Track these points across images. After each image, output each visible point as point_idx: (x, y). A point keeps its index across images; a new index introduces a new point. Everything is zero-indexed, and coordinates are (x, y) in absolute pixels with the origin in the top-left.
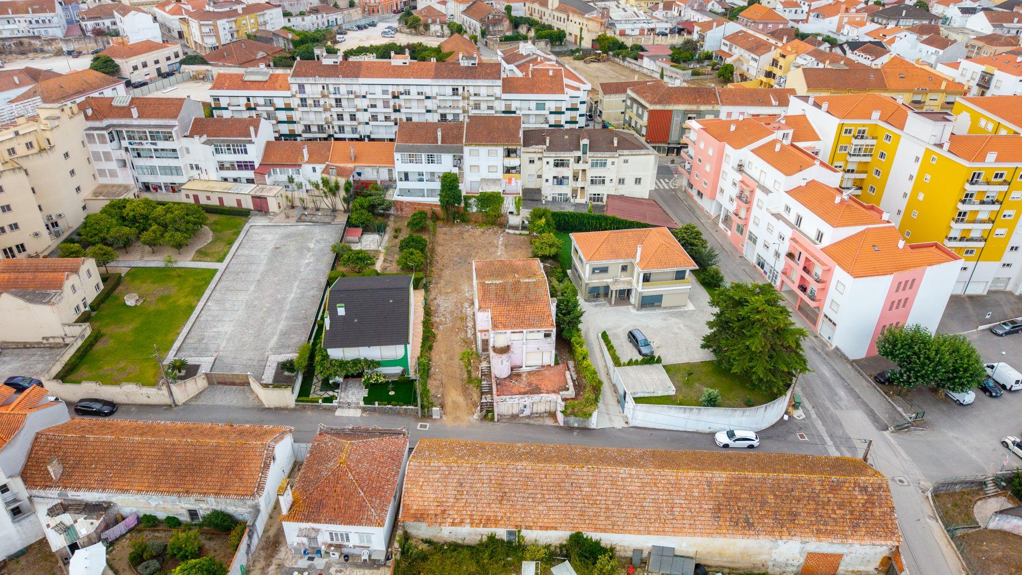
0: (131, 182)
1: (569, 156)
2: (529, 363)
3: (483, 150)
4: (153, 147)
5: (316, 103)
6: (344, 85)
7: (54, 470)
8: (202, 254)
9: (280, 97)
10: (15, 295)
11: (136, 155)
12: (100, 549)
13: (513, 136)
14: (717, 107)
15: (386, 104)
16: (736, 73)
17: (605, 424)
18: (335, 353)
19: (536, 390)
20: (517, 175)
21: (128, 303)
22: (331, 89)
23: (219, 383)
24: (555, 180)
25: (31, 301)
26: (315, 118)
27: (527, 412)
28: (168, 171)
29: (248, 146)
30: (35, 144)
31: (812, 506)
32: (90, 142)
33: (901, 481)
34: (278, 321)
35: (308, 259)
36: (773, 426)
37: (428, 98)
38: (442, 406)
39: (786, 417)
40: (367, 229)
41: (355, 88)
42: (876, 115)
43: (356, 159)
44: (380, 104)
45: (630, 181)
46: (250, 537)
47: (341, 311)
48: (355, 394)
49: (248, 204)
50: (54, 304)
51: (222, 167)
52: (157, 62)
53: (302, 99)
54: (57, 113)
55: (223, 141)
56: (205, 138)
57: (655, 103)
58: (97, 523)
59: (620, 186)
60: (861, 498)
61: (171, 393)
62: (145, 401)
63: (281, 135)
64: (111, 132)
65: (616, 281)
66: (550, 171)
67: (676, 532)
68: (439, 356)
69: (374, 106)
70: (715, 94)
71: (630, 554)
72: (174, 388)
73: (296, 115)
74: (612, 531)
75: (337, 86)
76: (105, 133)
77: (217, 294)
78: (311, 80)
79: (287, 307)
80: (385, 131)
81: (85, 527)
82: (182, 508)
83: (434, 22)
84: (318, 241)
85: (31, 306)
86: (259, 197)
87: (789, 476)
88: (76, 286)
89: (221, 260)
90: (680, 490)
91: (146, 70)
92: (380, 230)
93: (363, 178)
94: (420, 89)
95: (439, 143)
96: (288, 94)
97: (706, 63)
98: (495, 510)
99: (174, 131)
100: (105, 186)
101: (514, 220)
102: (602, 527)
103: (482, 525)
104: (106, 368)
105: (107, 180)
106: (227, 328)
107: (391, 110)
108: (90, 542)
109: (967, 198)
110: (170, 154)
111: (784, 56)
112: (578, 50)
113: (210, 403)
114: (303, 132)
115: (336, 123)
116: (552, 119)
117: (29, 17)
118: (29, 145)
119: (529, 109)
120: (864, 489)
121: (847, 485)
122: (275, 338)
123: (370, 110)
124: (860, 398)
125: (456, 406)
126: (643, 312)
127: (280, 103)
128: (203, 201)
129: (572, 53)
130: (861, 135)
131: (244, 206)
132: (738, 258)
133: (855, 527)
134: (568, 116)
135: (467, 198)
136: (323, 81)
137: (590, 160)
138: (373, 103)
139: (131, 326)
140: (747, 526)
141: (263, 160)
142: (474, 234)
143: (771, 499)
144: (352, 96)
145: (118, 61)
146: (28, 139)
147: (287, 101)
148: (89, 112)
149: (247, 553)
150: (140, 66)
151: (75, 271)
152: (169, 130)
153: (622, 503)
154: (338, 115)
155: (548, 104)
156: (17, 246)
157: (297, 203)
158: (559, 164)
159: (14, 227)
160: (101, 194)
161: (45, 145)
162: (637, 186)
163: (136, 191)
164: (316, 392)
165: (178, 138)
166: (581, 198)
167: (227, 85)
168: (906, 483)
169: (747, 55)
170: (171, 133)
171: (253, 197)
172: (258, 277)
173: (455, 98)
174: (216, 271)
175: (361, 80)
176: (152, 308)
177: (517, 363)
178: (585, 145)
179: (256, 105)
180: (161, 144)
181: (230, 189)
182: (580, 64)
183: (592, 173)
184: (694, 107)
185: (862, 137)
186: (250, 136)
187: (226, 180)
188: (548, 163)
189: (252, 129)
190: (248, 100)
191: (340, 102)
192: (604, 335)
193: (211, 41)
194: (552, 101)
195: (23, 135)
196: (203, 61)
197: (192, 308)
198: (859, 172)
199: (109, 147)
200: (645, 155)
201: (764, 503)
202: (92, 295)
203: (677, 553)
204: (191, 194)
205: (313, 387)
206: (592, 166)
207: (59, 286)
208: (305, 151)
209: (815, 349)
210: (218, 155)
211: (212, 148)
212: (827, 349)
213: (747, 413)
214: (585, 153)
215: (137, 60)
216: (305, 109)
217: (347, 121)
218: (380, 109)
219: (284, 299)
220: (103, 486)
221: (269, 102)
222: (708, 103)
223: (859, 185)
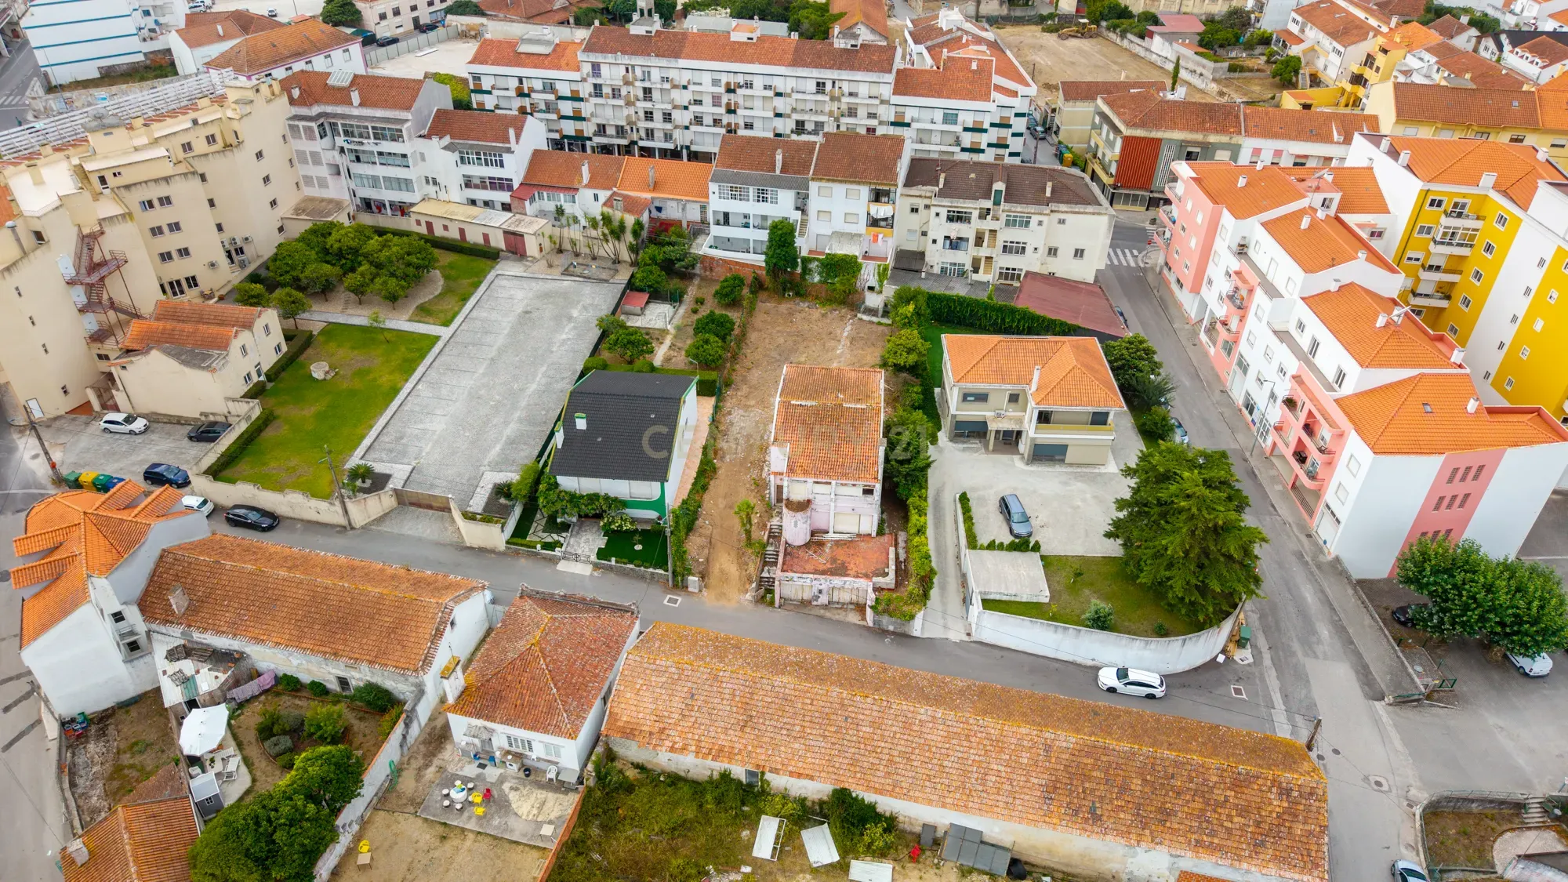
0: (346, 197)
1: (973, 207)
2: (839, 528)
3: (839, 189)
4: (376, 149)
5: (616, 93)
6: (657, 68)
7: (177, 601)
8: (424, 312)
9: (565, 80)
10: (168, 353)
11: (354, 158)
12: (221, 712)
13: (888, 170)
14: (1236, 139)
15: (716, 101)
16: (1305, 71)
17: (934, 632)
18: (567, 483)
19: (840, 570)
20: (887, 231)
21: (315, 375)
22: (638, 72)
23: (412, 504)
24: (948, 242)
25: (185, 363)
26: (612, 114)
27: (824, 599)
28: (395, 185)
29: (506, 157)
30: (218, 138)
31: (1198, 805)
32: (293, 138)
33: (1378, 784)
34: (506, 423)
35: (566, 333)
36: (1196, 669)
37: (779, 94)
38: (703, 576)
39: (1221, 658)
40: (656, 295)
41: (672, 74)
42: (1488, 180)
43: (656, 186)
44: (707, 100)
45: (1066, 253)
46: (407, 725)
47: (581, 424)
48: (589, 543)
49: (498, 241)
50: (214, 371)
51: (468, 183)
52: (414, 8)
53: (596, 86)
54: (250, 95)
55: (472, 146)
56: (447, 140)
57: (1134, 126)
58: (223, 677)
59: (1051, 259)
60: (1278, 804)
61: (346, 512)
62: (314, 517)
63: (564, 137)
64: (322, 124)
65: (999, 416)
66: (940, 228)
67: (984, 810)
68: (714, 503)
69: (698, 102)
70: (1237, 117)
71: (918, 829)
72: (350, 505)
73: (586, 109)
74: (891, 793)
75: (646, 69)
76: (314, 125)
77: (432, 373)
78: (610, 58)
79: (523, 404)
80: (709, 141)
81: (208, 680)
82: (329, 673)
84: (585, 308)
85: (187, 370)
86: (514, 234)
87: (1172, 755)
88: (247, 346)
89: (446, 323)
90: (1001, 750)
91: (398, 20)
92: (675, 298)
93: (663, 215)
94: (768, 81)
95: (778, 172)
96: (576, 76)
97: (1259, 49)
98: (733, 739)
99: (405, 127)
100: (312, 199)
101: (873, 301)
102: (877, 786)
103: (710, 757)
104: (273, 464)
105: (315, 192)
106: (438, 425)
107: (722, 110)
108: (213, 700)
110: (399, 161)
111: (1385, 51)
112: (1051, 16)
113: (396, 531)
114: (595, 135)
115: (643, 125)
116: (967, 139)
118: (211, 139)
119: (932, 122)
120: (1284, 792)
121: (1260, 781)
122: (498, 448)
123: (693, 108)
124: (1352, 643)
125: (725, 578)
126: (1033, 468)
127: (564, 90)
128: (439, 232)
129: (1041, 20)
130: (1458, 211)
131: (493, 243)
132: (1217, 392)
133: (1258, 846)
134: (993, 135)
135: (805, 261)
136: (626, 60)
137: (1003, 217)
138: (698, 98)
139: (313, 410)
140: (1092, 818)
141: (525, 178)
142: (809, 315)
143: (1136, 784)
144: (667, 86)
145: (360, 5)
146: (209, 131)
147: (575, 87)
148: (296, 93)
149: (401, 746)
150: (390, 14)
151: (248, 325)
152: (398, 127)
153: (913, 757)
154: (646, 113)
155: (962, 117)
156: (187, 279)
157: (567, 246)
158: (956, 217)
159: (184, 252)
160: (304, 211)
161: (231, 139)
162: (1078, 262)
163: (351, 209)
165: (410, 138)
166: (985, 272)
167: (492, 57)
168: (1385, 787)
169: (1327, 43)
170: (401, 131)
171: (506, 232)
172: (493, 353)
173: (820, 97)
174: (438, 338)
175: (683, 63)
176: (345, 385)
177: (822, 526)
178: (998, 192)
179: (532, 90)
180: (387, 146)
181: (474, 218)
182: (1051, 39)
183: (1006, 235)
184: (1198, 137)
185: (1460, 215)
186: (509, 142)
187: (473, 202)
188: (937, 214)
189: (512, 132)
190: (521, 81)
191: (650, 92)
192: (964, 499)
194: (969, 110)
195: (203, 124)
196: (477, 10)
197: (395, 391)
198: (1448, 271)
199: (319, 145)
200: (1094, 214)
201: (1124, 789)
202: (269, 360)
203: (985, 839)
204: (423, 220)
205: (534, 525)
206: (1008, 224)
207: (224, 345)
208: (585, 170)
209: (1300, 556)
210: (464, 166)
211: (456, 156)
212: (1321, 558)
213: (1153, 646)
214: (997, 203)
215: (385, 5)
216: (599, 100)
217: (658, 124)
218: (708, 109)
219: (522, 390)
220: (235, 631)
221: (549, 87)
222: (1223, 130)
223: (1446, 292)
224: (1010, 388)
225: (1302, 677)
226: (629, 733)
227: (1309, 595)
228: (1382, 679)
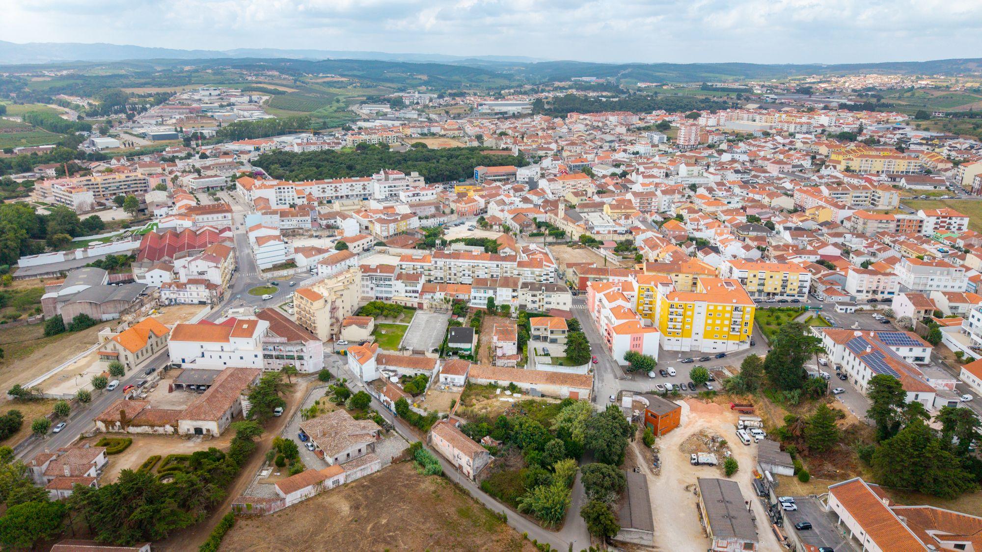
0: (374, 296)
1: (537, 293)
2: (509, 352)
3: (504, 289)
4: (383, 283)
5: (441, 269)
6: (452, 262)
7: (382, 362)
8: (402, 321)
9: (427, 265)
11: (377, 286)
13: (516, 284)
14: (608, 277)
15: (469, 270)
16: (644, 258)
18: (451, 345)
19: (509, 360)
20: (517, 299)
21: (383, 332)
22: (448, 263)
23: (415, 353)
24: (532, 302)
25: (360, 327)
26: (439, 274)
27: (506, 366)
28: (387, 292)
29: (417, 285)
31: (572, 380)
32: (363, 281)
34: (431, 340)
35: (439, 324)
37: (486, 268)
38: (481, 362)
40: (460, 315)
41: (457, 263)
42: (653, 283)
43: (456, 291)
44: (467, 270)
45: (561, 304)
46: (431, 380)
47: (453, 333)
49: (416, 305)
50: (365, 330)
51: (407, 292)
52: (363, 244)
53: (435, 267)
55: (409, 282)
56: (401, 281)
57: (581, 274)
58: (394, 373)
59: (558, 305)
61: (403, 354)
63: (427, 281)
64: (370, 278)
65: (542, 333)
66: (530, 298)
68: (481, 351)
69: (464, 271)
70: (608, 271)
71: (525, 390)
72: (403, 352)
73: (432, 273)
75: (450, 262)
76: (368, 278)
77: (410, 332)
78: (440, 260)
79: (433, 337)
80: (467, 280)
83: (495, 224)
84: (442, 319)
85: (361, 330)
86: (420, 303)
88: (370, 325)
89: (409, 323)
90: (539, 374)
92: (464, 316)
93: (459, 298)
94: (483, 265)
95: (489, 286)
96: (429, 264)
97: (633, 252)
98: (491, 376)
100: (366, 297)
101: (514, 315)
103: (487, 380)
105: (365, 295)
106: (416, 340)
107: (471, 272)
108: (393, 377)
109: (672, 313)
110: (389, 286)
111: (661, 253)
112: (570, 242)
114: (435, 280)
115: (448, 277)
116: (538, 279)
117: (299, 218)
119: (528, 274)
122: (431, 344)
125: (485, 362)
126: (550, 343)
127: (426, 268)
128: (399, 304)
129: (567, 243)
130: (648, 290)
131: (414, 306)
134: (545, 277)
135: (497, 306)
136: (444, 260)
137: (545, 295)
138: (464, 269)
139: (385, 339)
140: (554, 382)
141: (422, 290)
142: (499, 319)
144: (455, 266)
145: (348, 244)
147: (429, 267)
148: (363, 270)
149: (430, 384)
151: (370, 320)
153: (524, 376)
154: (449, 274)
155: (536, 273)
156: (343, 314)
157: (434, 306)
158: (534, 296)
159: (343, 308)
160: (364, 299)
161: (352, 281)
162: (564, 306)
163: (376, 299)
164: (444, 355)
165: (392, 280)
166: (542, 309)
167: (405, 260)
168: (613, 389)
169: (649, 250)
170: (390, 278)
171: (418, 303)
172: (422, 328)
173: (497, 269)
174: (408, 326)
175: (460, 260)
176: (391, 334)
177: (505, 352)
178: (544, 289)
179: (418, 268)
180: (387, 283)
181: (409, 300)
182: (570, 249)
183: (546, 300)
184: (598, 276)
186: (417, 281)
187: (408, 296)
188: (529, 295)
189: (417, 278)
190: (414, 266)
191: (451, 268)
192: (535, 348)
193: (385, 234)
194: (537, 271)
196: (384, 245)
197: (403, 335)
198: (648, 304)
199: (368, 283)
200: (567, 294)
201: (559, 378)
203: (537, 390)
204: (395, 301)
206: (546, 297)
207: (367, 324)
208: (437, 287)
209: (608, 360)
210: (406, 287)
211: (404, 285)
212: (612, 360)
213: (571, 368)
214: (543, 292)
215: (356, 244)
216: (436, 271)
217: (452, 276)
218: (467, 272)
219: (432, 334)
220: (395, 365)
221: (422, 268)
222: (604, 275)
223: (650, 309)
224: (544, 327)
225: (602, 376)
226: (473, 376)
227: (608, 365)
228: (618, 376)
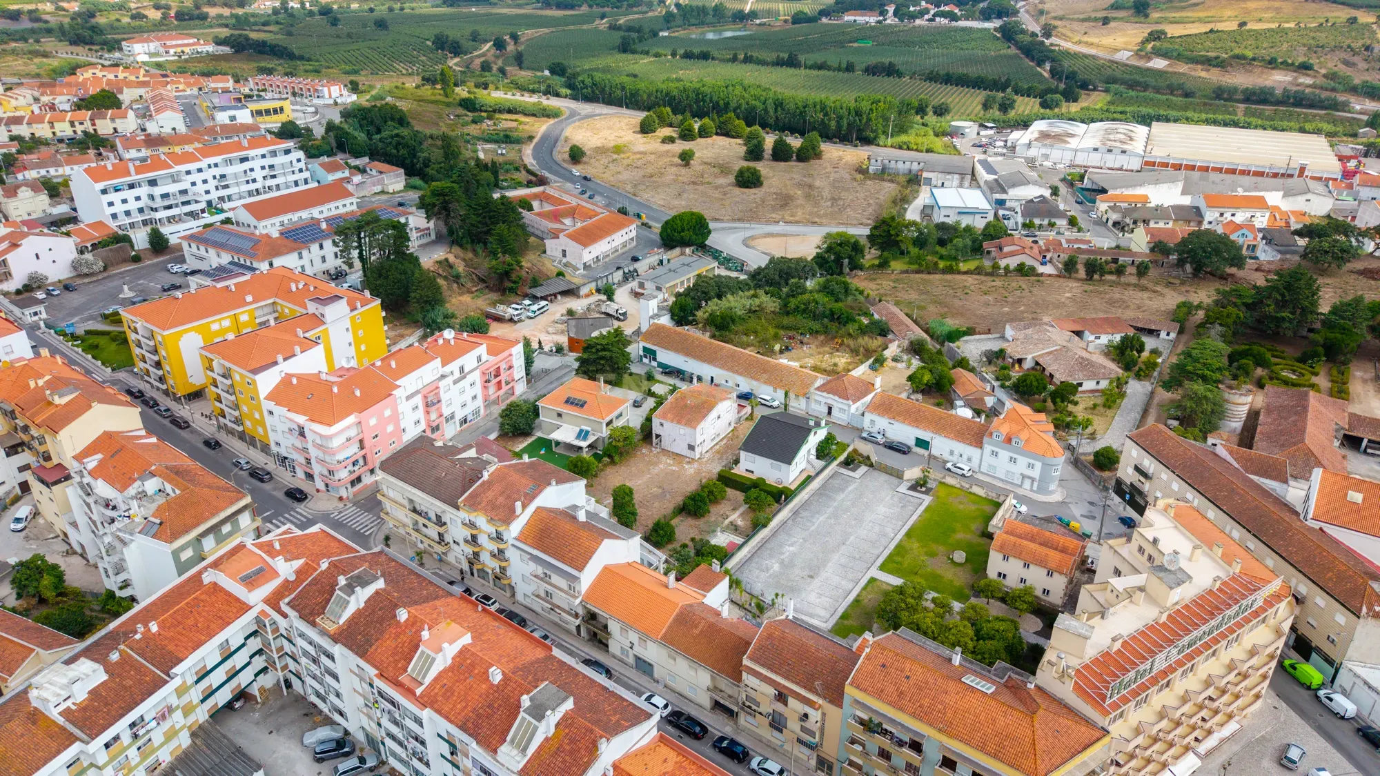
34: (843, 500)
77: (884, 541)
79: (831, 509)
89: (873, 580)
106: (882, 510)
122: (850, 488)
172: (843, 548)
174: (880, 569)
176: (943, 549)
197: (908, 534)
219: (829, 518)
